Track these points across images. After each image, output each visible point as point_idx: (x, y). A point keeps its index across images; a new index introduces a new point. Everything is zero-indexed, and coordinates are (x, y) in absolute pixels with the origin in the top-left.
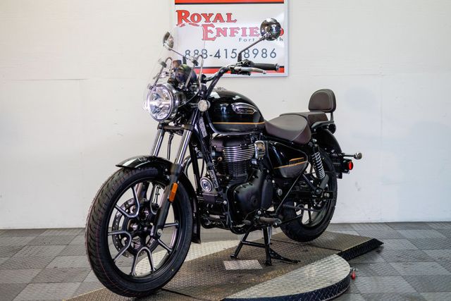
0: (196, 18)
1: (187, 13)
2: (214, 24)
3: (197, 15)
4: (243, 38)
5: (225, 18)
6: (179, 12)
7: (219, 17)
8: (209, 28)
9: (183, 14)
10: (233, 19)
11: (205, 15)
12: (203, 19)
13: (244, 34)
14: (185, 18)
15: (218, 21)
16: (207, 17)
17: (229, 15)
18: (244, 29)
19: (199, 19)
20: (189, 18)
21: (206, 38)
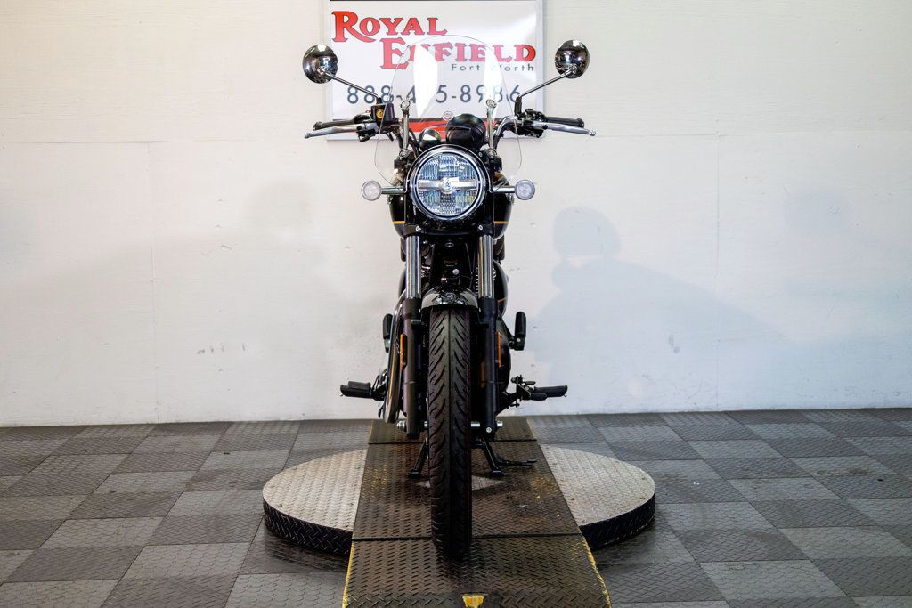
0: (370, 27)
1: (353, 17)
2: (405, 38)
3: (373, 20)
4: (459, 64)
5: (425, 26)
6: (339, 15)
7: (413, 25)
8: (395, 46)
9: (346, 19)
10: (439, 29)
11: (386, 21)
12: (384, 29)
13: (461, 57)
14: (349, 26)
15: (412, 32)
16: (391, 24)
17: (433, 21)
18: (461, 47)
19: (376, 29)
20: (356, 27)
21: (387, 64)
